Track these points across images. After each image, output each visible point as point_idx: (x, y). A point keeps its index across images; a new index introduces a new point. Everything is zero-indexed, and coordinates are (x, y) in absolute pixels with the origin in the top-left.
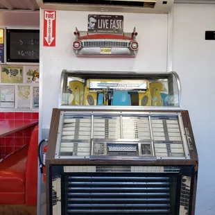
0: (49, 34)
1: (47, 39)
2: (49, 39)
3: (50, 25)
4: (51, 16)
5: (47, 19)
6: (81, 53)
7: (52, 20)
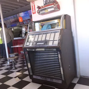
0: (34, 10)
1: (33, 12)
2: (34, 12)
3: (33, 7)
4: (33, 4)
5: (33, 5)
6: (40, 14)
7: (34, 5)
